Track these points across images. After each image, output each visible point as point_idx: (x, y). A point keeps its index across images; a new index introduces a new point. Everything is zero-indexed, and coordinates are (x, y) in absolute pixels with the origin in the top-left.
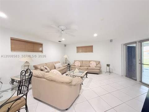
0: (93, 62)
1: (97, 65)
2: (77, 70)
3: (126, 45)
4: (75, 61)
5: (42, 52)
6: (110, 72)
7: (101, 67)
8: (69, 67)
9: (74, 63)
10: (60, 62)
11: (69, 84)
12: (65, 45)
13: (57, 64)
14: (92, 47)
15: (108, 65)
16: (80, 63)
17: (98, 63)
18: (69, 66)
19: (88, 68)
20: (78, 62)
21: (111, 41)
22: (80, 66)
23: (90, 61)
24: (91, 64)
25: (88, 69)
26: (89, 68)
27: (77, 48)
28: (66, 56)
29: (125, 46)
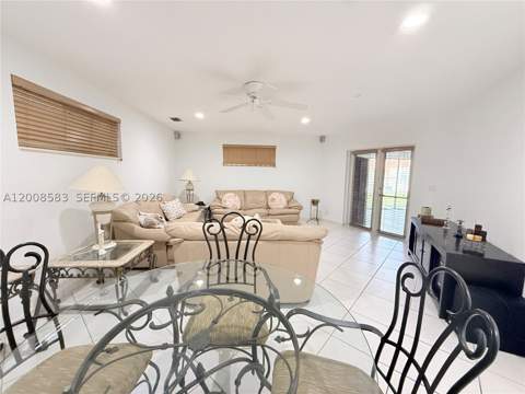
0: (278, 194)
1: (288, 202)
3: (355, 153)
5: (115, 153)
6: (317, 219)
12: (178, 135)
14: (273, 149)
15: (315, 202)
16: (238, 198)
19: (270, 212)
21: (322, 139)
23: (267, 193)
24: (273, 200)
26: (272, 211)
29: (353, 157)
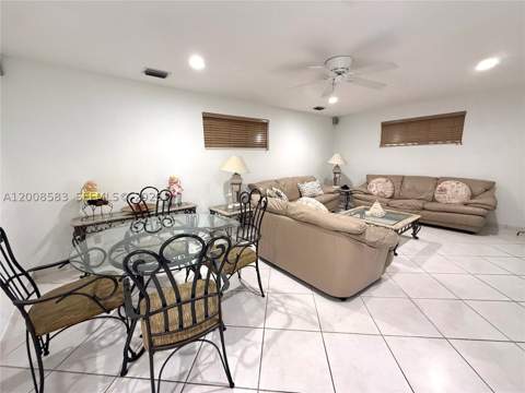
0: (454, 183)
1: (473, 196)
2: (377, 209)
4: (370, 178)
5: (265, 145)
7: (495, 208)
8: (344, 198)
9: (368, 183)
10: (315, 180)
11: (356, 236)
12: (336, 120)
13: (307, 185)
16: (389, 184)
17: (479, 189)
18: (347, 194)
19: (426, 206)
20: (384, 180)
22: (390, 198)
23: (438, 181)
24: (443, 190)
25: (424, 209)
26: (428, 206)
27: (385, 126)
28: (336, 160)
